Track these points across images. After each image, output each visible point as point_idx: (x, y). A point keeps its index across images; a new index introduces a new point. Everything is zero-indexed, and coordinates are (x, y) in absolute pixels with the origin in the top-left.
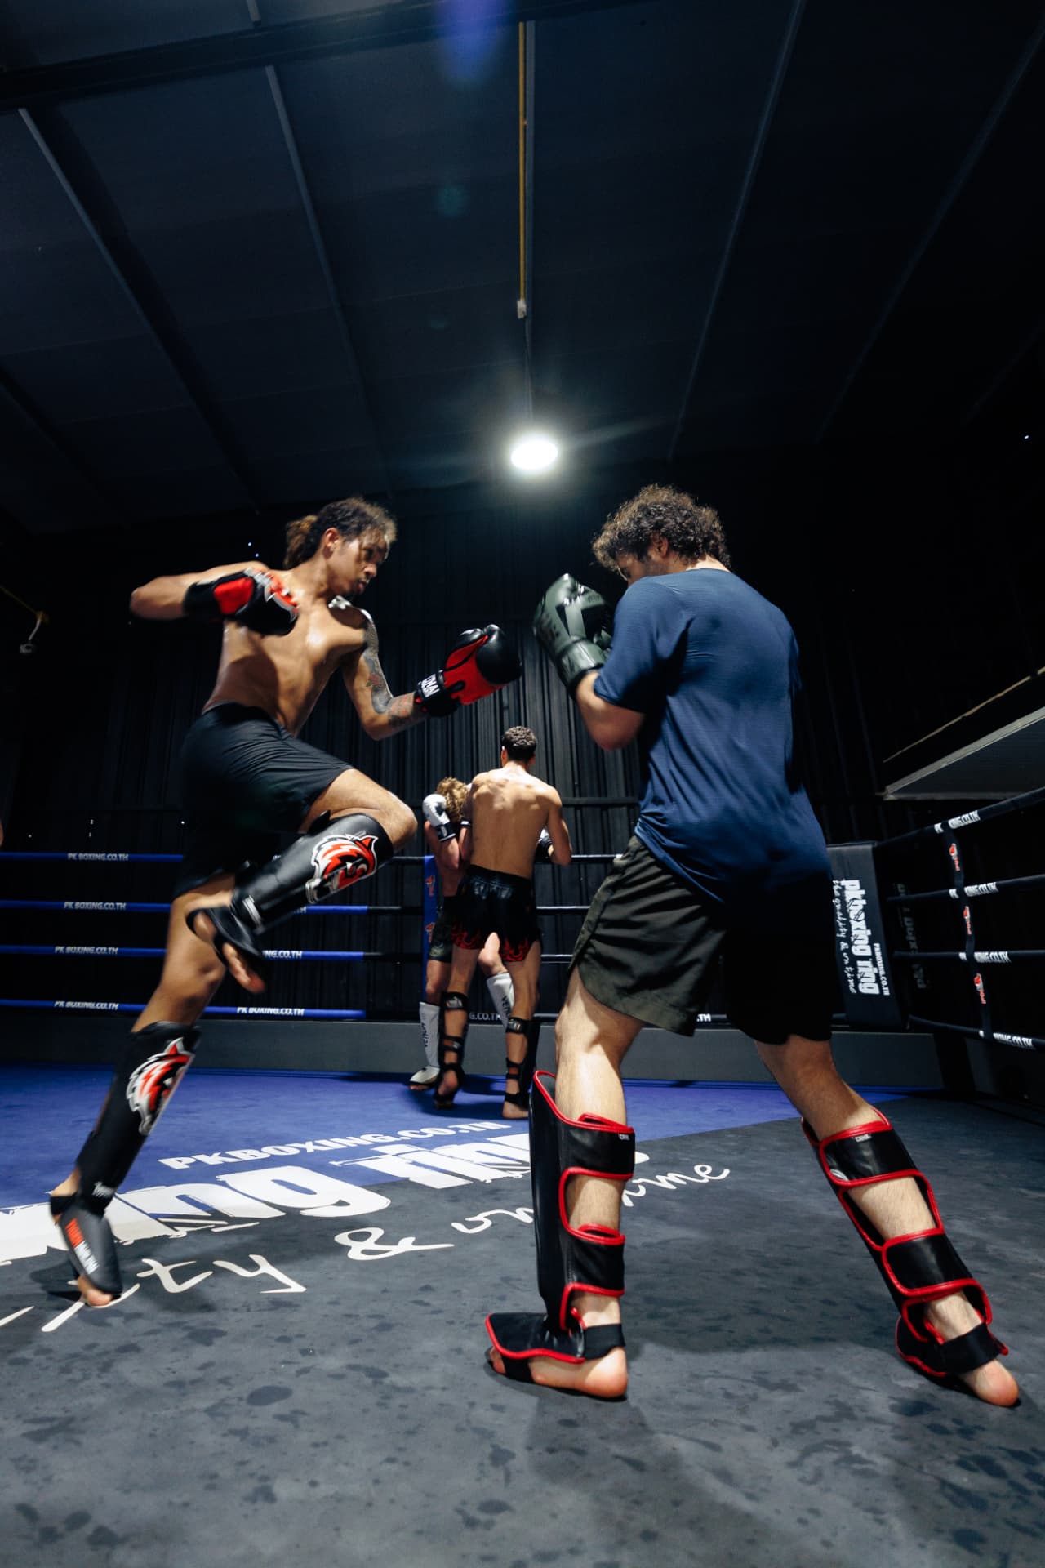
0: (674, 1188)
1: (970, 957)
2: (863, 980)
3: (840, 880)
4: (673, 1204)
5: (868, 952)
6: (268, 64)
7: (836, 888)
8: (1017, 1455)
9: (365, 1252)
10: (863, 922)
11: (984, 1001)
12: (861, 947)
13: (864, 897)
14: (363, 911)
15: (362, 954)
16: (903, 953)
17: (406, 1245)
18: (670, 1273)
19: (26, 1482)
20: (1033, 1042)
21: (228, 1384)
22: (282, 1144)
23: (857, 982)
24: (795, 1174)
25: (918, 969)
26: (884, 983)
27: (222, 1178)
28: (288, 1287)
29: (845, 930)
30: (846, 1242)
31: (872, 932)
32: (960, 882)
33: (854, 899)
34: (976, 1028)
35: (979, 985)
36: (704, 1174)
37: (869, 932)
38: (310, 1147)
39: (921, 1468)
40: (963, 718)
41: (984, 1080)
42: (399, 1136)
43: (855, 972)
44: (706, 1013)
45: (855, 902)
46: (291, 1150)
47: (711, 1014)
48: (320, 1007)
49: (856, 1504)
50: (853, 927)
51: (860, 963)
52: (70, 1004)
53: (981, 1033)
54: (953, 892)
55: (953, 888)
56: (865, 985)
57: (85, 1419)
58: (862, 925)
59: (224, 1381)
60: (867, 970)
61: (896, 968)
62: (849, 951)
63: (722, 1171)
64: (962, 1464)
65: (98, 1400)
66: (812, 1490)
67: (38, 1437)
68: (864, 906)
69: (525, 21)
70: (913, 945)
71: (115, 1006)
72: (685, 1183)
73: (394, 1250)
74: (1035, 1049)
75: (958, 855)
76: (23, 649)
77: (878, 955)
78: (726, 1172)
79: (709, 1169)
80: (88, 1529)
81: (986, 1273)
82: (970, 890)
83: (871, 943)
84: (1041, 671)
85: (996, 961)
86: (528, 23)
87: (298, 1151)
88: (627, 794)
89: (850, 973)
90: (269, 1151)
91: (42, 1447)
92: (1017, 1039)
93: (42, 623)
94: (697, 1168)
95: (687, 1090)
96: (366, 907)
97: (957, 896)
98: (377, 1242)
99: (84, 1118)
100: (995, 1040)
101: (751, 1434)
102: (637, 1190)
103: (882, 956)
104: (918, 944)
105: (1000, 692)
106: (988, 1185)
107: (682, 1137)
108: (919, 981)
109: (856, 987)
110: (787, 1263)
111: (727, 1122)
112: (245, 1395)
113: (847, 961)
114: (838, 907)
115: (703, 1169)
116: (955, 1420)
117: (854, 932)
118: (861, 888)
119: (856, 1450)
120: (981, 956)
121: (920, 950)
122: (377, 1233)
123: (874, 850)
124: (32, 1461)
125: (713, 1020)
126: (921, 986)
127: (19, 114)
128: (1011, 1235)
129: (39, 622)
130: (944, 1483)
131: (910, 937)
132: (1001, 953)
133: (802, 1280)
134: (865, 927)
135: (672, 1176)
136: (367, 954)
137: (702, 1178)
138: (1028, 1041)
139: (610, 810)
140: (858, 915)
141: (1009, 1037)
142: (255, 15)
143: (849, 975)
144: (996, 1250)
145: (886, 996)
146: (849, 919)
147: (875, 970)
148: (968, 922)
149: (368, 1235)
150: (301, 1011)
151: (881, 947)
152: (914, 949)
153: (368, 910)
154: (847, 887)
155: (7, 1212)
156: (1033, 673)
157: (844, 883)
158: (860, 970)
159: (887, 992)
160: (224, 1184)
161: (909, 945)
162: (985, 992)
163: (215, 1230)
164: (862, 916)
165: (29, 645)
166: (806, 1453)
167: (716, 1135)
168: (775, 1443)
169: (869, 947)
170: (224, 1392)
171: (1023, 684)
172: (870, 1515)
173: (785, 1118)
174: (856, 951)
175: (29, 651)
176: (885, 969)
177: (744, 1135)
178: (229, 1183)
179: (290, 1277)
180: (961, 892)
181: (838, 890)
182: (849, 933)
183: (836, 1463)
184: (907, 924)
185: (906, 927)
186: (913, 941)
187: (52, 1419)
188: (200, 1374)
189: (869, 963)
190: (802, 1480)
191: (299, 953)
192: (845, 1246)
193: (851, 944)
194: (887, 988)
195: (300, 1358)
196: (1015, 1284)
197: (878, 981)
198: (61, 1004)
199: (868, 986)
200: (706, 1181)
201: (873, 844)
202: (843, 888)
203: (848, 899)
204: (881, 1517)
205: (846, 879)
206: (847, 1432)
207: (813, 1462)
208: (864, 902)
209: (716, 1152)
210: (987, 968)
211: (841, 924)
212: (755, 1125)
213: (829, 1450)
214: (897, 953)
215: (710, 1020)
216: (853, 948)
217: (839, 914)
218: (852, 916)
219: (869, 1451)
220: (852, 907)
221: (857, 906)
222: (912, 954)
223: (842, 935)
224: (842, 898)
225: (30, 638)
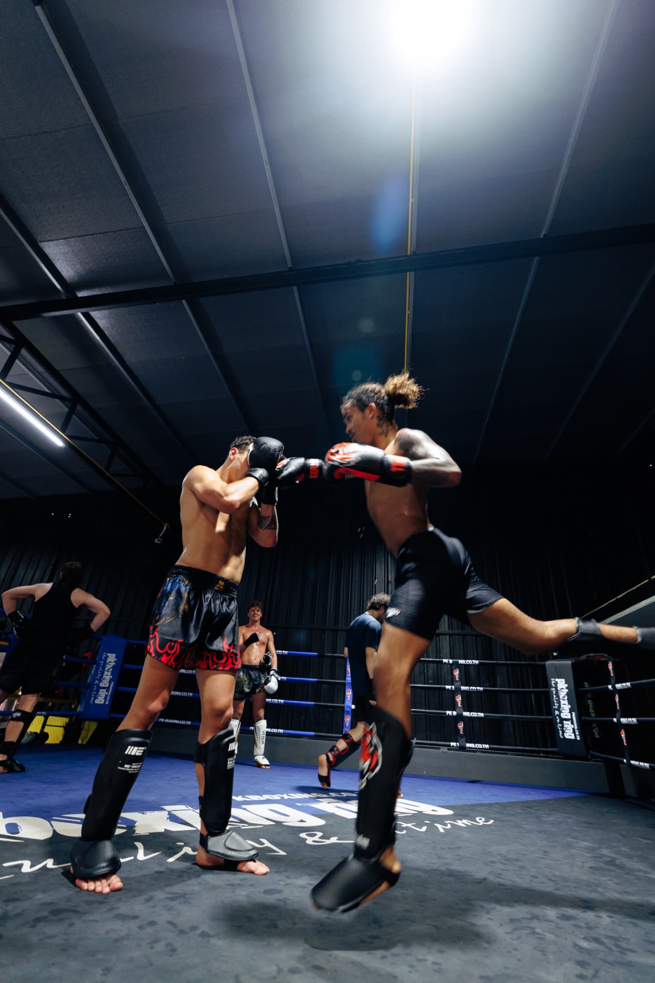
0: (465, 826)
1: (619, 721)
2: (566, 731)
3: (555, 678)
4: (464, 832)
5: (569, 717)
6: (294, 285)
7: (553, 682)
8: (611, 938)
9: (314, 841)
10: (567, 701)
11: (625, 744)
12: (566, 714)
13: (567, 688)
14: (314, 681)
15: (313, 703)
16: (587, 718)
17: (334, 840)
18: (459, 860)
19: (170, 914)
20: (649, 766)
21: (253, 886)
22: (272, 794)
23: (563, 732)
24: (526, 824)
25: (596, 728)
26: (577, 733)
27: (244, 806)
28: (279, 852)
29: (558, 705)
30: (547, 854)
31: (571, 706)
32: (613, 681)
33: (562, 689)
34: (622, 758)
35: (623, 736)
36: (481, 821)
37: (570, 706)
38: (286, 797)
39: (566, 939)
40: (617, 599)
41: (630, 788)
42: (330, 795)
43: (563, 727)
44: (486, 744)
45: (563, 690)
46: (276, 797)
47: (489, 744)
48: (291, 729)
49: (535, 948)
50: (562, 703)
51: (565, 722)
52: (167, 721)
53: (625, 761)
54: (610, 687)
55: (610, 684)
56: (568, 734)
57: (192, 894)
58: (566, 702)
59: (252, 885)
60: (568, 726)
61: (584, 726)
62: (559, 716)
63: (489, 821)
64: (585, 939)
65: (197, 888)
66: (515, 942)
67: (172, 899)
68: (567, 692)
69: (410, 271)
70: (593, 715)
71: (189, 723)
72: (470, 824)
73: (327, 842)
74: (650, 769)
75: (612, 668)
76: (156, 541)
77: (574, 718)
78: (492, 821)
79: (483, 819)
80: (199, 932)
81: (613, 871)
82: (618, 686)
83: (571, 712)
84: (653, 578)
85: (631, 723)
86: (411, 273)
87: (280, 798)
88: (449, 629)
89: (560, 727)
90: (265, 797)
91: (174, 902)
92: (642, 764)
93: (166, 529)
94: (477, 819)
95: (475, 784)
96: (316, 680)
97: (612, 689)
98: (319, 838)
99: (174, 776)
100: (631, 765)
101: (491, 921)
102: (447, 826)
103: (576, 719)
104: (595, 714)
105: (634, 587)
106: (624, 836)
107: (471, 805)
108: (596, 734)
109: (563, 735)
110: (517, 860)
111: (493, 800)
112: (262, 891)
113: (558, 721)
114: (554, 692)
115: (480, 819)
116: (586, 924)
117: (562, 706)
118: (566, 683)
119: (537, 930)
120: (624, 720)
121: (596, 717)
122: (320, 834)
123: (572, 664)
124: (171, 907)
125: (490, 748)
126: (597, 736)
127: (182, 303)
128: (629, 857)
129: (165, 528)
130: (575, 945)
131: (591, 710)
132: (633, 719)
133: (523, 867)
134: (567, 704)
135: (465, 821)
136: (316, 703)
137: (479, 823)
138: (647, 765)
139: (440, 637)
140: (564, 697)
141: (638, 763)
142: (290, 264)
143: (559, 728)
144: (621, 862)
145: (578, 740)
146: (559, 699)
147: (573, 726)
148: (617, 703)
149: (316, 835)
150: (281, 731)
151: (576, 714)
152: (593, 717)
153: (317, 681)
154: (558, 682)
155: (144, 813)
156: (649, 578)
157: (557, 680)
158: (565, 726)
159: (578, 738)
160: (245, 809)
161: (590, 715)
162: (626, 739)
163: (242, 828)
164: (566, 698)
165: (159, 539)
166: (516, 929)
167: (490, 805)
168: (501, 925)
169: (569, 714)
170: (252, 889)
171: (645, 584)
172: (540, 952)
173: (525, 800)
174: (563, 716)
175: (159, 542)
176: (578, 726)
177: (504, 806)
178: (247, 809)
179: (279, 849)
180: (614, 687)
181: (554, 684)
182: (559, 706)
183: (528, 934)
184: (590, 704)
185: (589, 705)
186: (593, 713)
187: (178, 893)
188: (241, 882)
189: (569, 722)
190: (512, 939)
191: (282, 701)
192: (546, 855)
193: (560, 712)
194: (579, 736)
195: (286, 879)
196: (627, 876)
197: (574, 732)
198: (163, 720)
199: (569, 735)
200: (481, 824)
201: (572, 661)
202: (557, 683)
203: (559, 689)
204: (545, 953)
205: (558, 678)
206: (534, 924)
207: (517, 933)
208: (567, 690)
209: (488, 813)
210: (627, 727)
211: (555, 701)
212: (508, 802)
213: (525, 929)
214: (583, 718)
215: (488, 748)
216: (562, 714)
217: (555, 696)
218: (561, 697)
219: (543, 931)
220: (561, 693)
221: (563, 693)
222: (592, 718)
223: (556, 707)
224: (556, 688)
225: (160, 536)
